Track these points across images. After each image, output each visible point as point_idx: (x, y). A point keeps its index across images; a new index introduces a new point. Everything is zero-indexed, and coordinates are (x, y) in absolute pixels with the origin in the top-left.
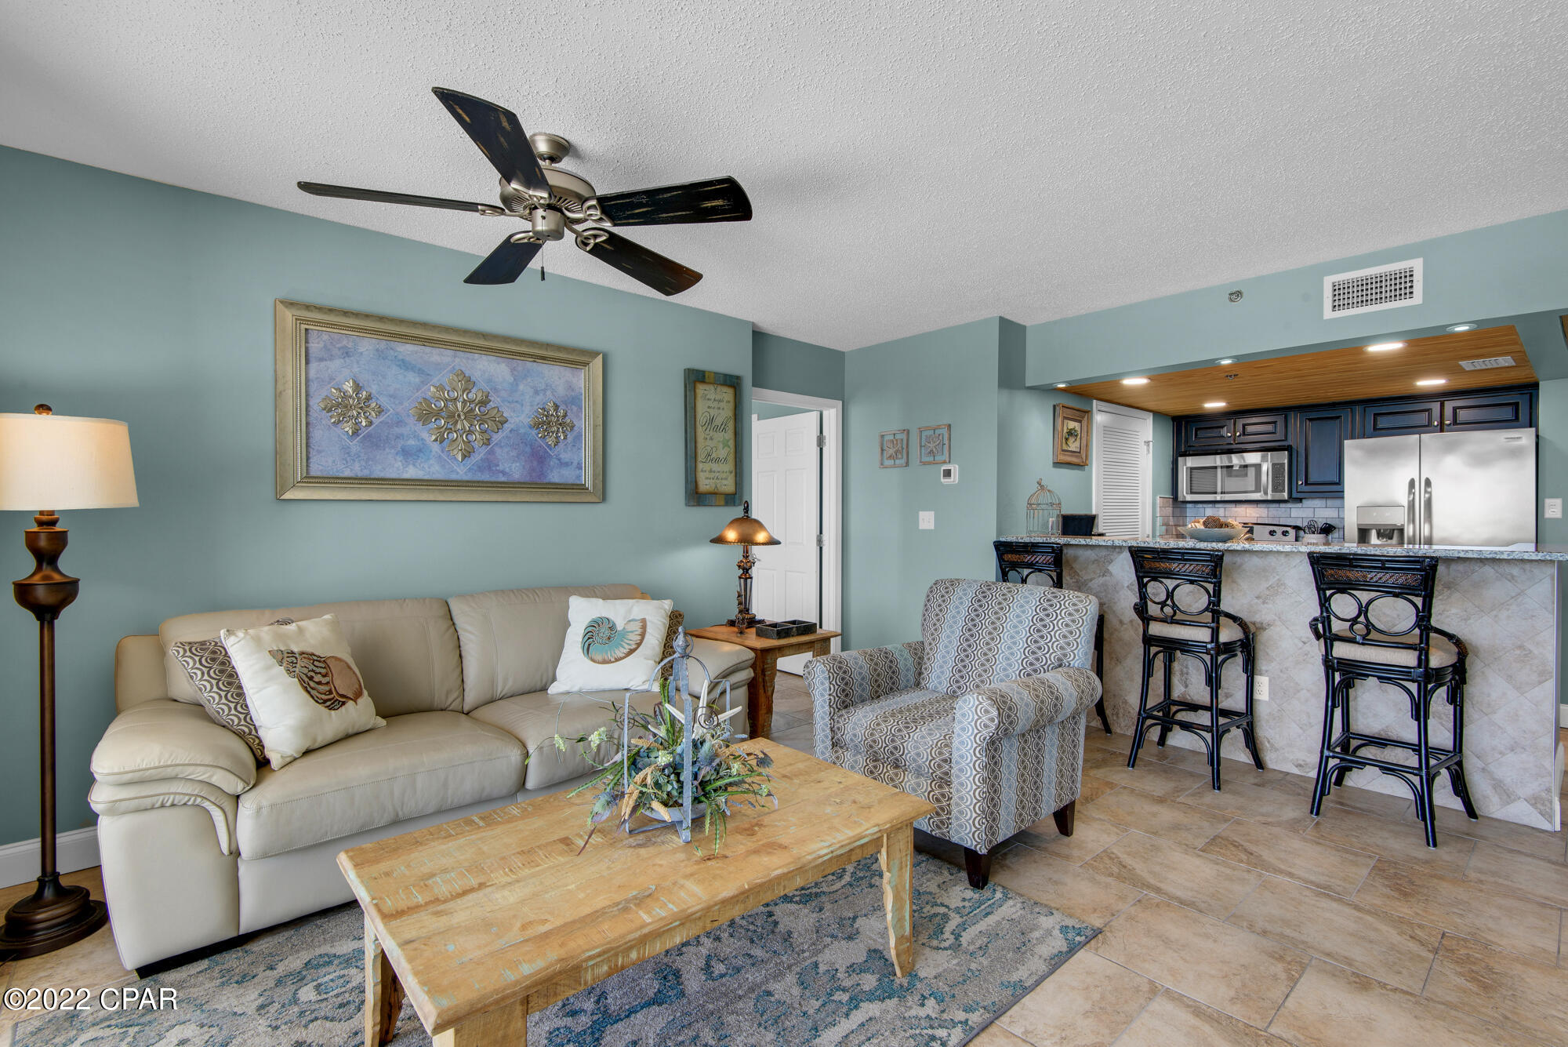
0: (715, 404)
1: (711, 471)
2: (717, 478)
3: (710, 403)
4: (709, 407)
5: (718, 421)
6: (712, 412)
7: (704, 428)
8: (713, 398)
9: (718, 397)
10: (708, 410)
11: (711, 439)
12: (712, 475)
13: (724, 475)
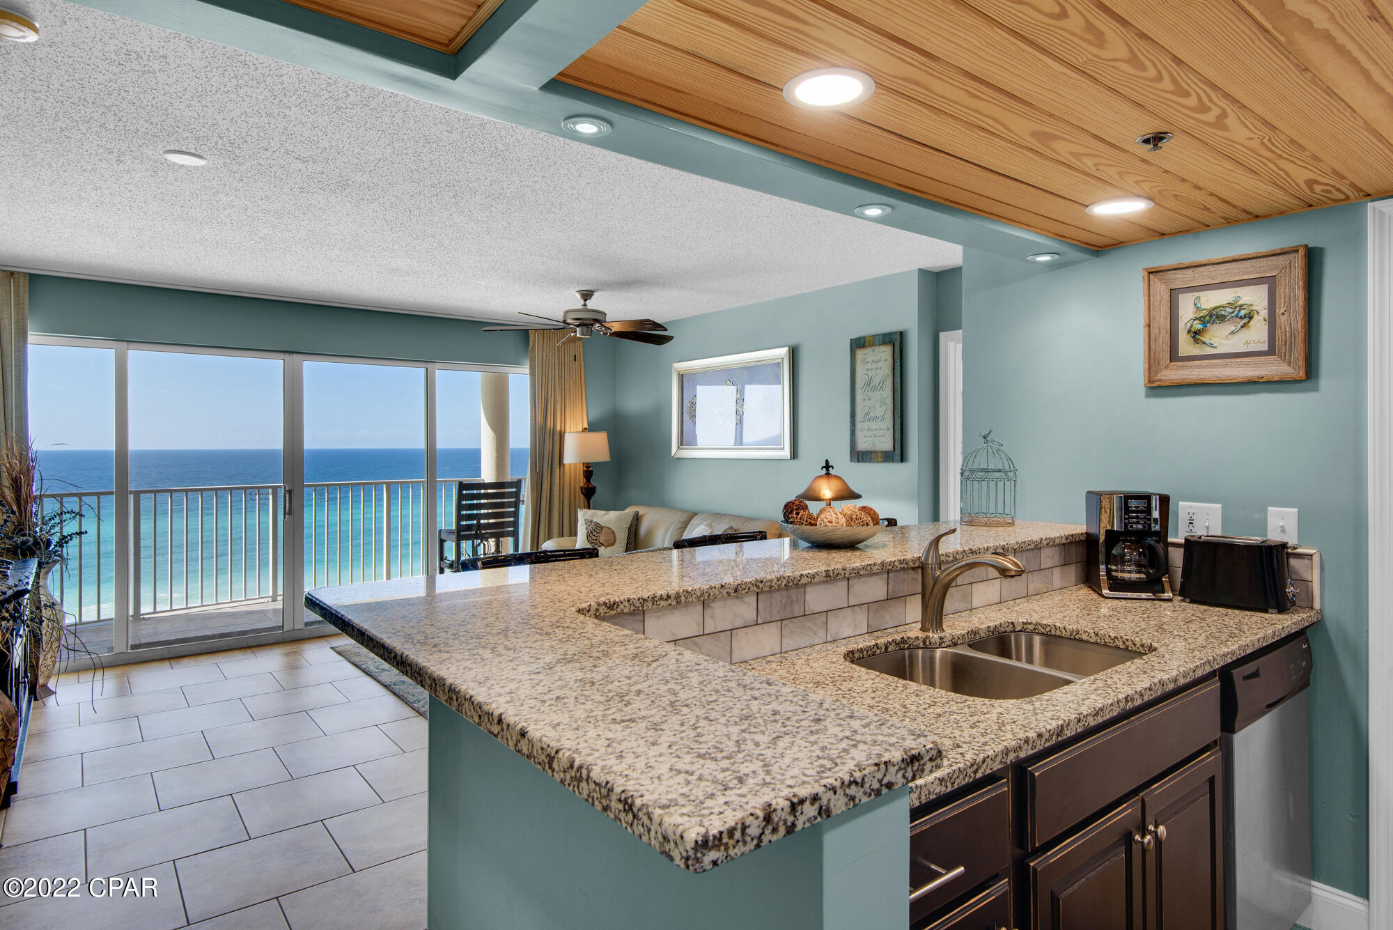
0: (874, 366)
1: (869, 429)
2: (875, 436)
3: (869, 366)
4: (867, 370)
5: (876, 382)
6: (870, 374)
7: (863, 390)
8: (871, 361)
9: (876, 358)
10: (867, 372)
11: (869, 399)
12: (870, 433)
13: (882, 433)
